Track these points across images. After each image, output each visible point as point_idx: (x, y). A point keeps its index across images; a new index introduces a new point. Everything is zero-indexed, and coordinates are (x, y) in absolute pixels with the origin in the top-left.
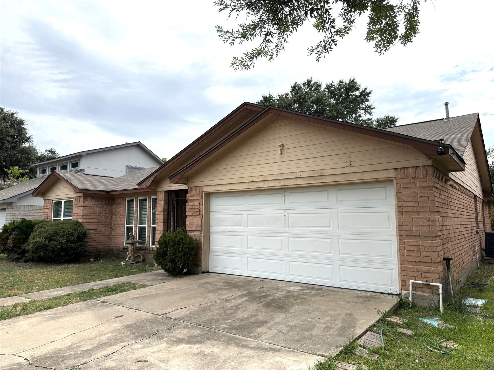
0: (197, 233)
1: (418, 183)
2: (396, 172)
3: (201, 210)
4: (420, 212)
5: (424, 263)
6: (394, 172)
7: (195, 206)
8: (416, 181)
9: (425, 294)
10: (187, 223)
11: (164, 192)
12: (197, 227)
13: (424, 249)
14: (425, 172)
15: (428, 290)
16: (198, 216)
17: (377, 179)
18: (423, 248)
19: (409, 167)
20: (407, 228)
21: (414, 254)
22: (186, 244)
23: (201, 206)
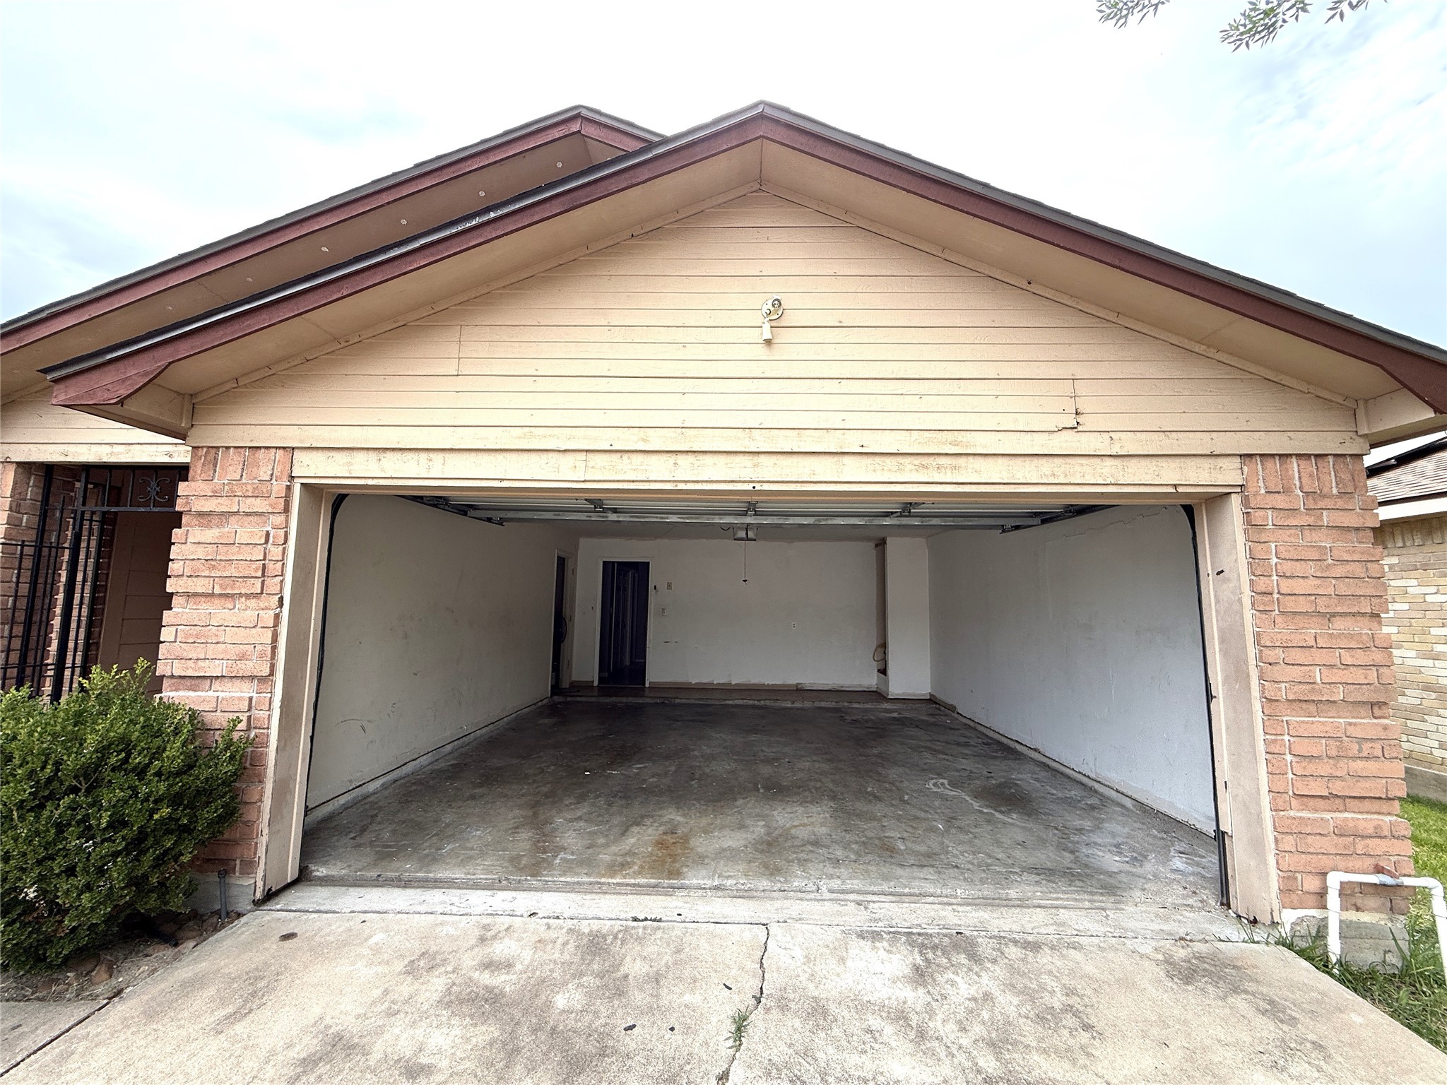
0: (239, 694)
1: (1325, 513)
2: (1245, 469)
3: (273, 568)
4: (1334, 615)
5: (1356, 801)
6: (1239, 465)
7: (235, 549)
8: (1321, 504)
9: (1365, 917)
10: (166, 634)
11: (12, 468)
12: (242, 657)
13: (1360, 751)
14: (1345, 476)
15: (1372, 902)
16: (252, 603)
17: (1175, 486)
18: (1357, 746)
19: (1291, 455)
20: (1296, 673)
21: (1324, 768)
22: (159, 774)
23: (275, 552)
